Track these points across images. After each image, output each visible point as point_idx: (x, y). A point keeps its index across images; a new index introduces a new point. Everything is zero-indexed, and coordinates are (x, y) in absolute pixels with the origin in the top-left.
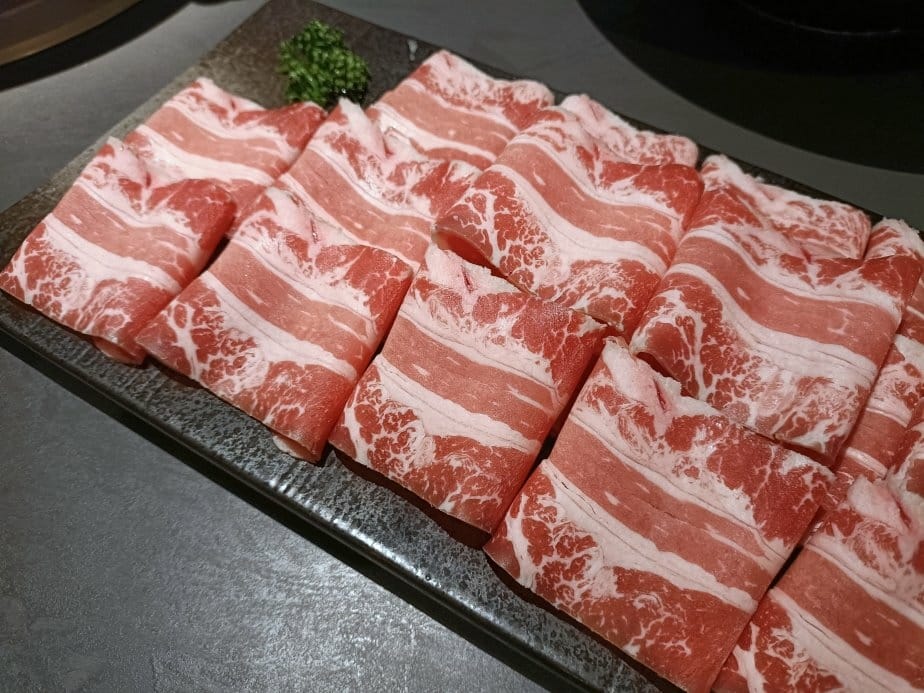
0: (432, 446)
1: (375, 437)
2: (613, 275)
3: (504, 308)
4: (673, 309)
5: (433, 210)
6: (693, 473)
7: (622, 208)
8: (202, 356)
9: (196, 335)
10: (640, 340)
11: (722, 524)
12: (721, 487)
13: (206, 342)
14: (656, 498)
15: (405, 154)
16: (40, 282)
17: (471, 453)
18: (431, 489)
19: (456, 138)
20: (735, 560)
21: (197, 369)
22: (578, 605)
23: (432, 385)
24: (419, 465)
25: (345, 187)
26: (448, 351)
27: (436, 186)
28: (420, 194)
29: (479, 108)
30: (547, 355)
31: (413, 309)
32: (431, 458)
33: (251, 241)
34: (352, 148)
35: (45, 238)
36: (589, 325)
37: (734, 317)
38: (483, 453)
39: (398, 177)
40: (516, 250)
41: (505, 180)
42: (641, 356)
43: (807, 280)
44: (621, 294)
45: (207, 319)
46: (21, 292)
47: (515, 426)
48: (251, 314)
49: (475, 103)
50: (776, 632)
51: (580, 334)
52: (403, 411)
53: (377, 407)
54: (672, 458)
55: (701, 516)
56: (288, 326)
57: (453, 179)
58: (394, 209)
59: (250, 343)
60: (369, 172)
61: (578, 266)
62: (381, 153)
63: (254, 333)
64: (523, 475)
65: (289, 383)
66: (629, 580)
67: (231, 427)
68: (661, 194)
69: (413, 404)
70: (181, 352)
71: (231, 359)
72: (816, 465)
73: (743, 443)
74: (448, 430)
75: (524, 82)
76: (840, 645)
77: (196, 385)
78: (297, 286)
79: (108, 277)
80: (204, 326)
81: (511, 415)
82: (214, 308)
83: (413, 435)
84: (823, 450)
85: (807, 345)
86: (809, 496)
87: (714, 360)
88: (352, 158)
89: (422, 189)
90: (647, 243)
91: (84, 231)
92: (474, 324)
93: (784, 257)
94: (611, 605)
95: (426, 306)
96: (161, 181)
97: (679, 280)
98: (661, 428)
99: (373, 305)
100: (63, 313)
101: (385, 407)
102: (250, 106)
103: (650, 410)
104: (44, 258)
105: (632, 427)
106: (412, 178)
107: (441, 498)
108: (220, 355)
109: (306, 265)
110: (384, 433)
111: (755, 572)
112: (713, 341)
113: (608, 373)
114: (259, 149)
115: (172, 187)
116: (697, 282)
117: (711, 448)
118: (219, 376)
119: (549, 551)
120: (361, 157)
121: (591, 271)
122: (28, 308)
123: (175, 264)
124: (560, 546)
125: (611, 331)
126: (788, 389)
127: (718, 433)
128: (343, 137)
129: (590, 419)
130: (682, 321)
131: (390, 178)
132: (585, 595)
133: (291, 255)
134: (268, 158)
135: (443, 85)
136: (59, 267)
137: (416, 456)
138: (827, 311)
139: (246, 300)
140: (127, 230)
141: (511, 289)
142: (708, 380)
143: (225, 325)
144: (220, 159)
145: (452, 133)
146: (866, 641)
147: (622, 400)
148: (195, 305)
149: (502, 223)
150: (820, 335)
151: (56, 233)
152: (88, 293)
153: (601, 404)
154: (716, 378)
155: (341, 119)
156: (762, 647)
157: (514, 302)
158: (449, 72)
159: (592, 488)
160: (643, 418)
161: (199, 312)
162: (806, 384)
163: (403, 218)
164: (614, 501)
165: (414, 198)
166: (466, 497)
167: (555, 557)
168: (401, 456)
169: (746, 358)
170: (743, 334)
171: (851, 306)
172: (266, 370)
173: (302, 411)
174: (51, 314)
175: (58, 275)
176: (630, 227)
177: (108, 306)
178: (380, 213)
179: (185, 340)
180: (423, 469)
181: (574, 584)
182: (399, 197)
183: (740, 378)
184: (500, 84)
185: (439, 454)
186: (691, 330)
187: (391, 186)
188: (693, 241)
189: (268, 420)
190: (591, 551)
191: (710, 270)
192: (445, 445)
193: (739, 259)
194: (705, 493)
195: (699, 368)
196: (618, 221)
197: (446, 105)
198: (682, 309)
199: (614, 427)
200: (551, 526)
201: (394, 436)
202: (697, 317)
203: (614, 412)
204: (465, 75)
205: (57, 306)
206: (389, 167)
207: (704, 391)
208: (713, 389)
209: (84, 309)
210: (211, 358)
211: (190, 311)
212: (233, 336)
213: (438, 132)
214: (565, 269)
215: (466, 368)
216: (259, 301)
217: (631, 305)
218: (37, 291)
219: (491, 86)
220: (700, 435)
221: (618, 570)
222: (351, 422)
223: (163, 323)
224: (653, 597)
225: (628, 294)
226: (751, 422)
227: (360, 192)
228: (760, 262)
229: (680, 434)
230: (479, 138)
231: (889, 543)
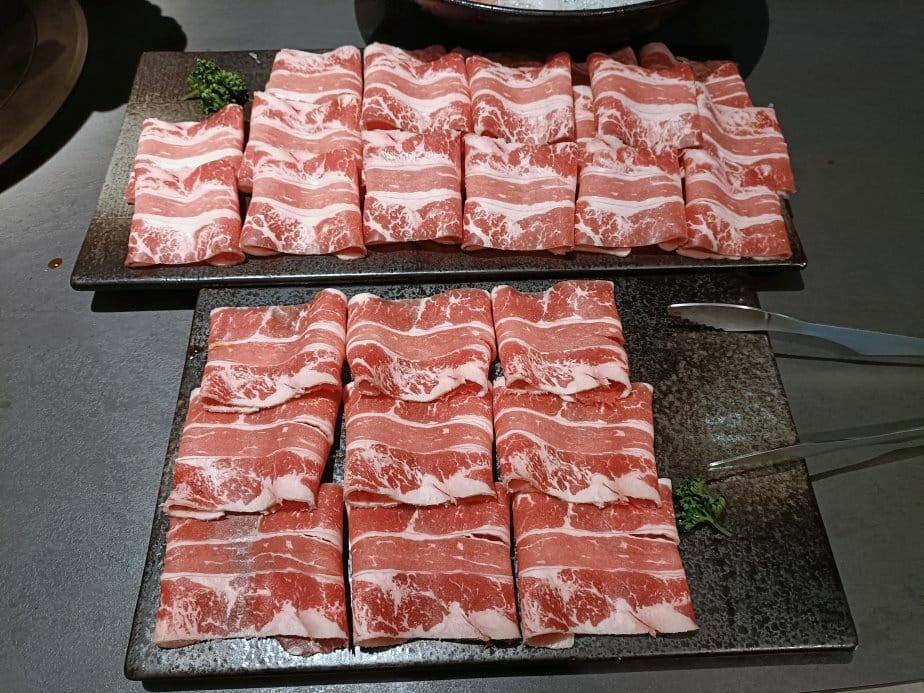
0: (418, 215)
1: (390, 226)
2: (450, 110)
3: (415, 142)
4: (485, 110)
5: (344, 124)
6: (527, 171)
7: (437, 83)
8: (279, 238)
9: (271, 228)
10: (480, 127)
11: (546, 182)
12: (540, 169)
13: (277, 229)
14: (518, 188)
15: (306, 108)
16: (158, 249)
17: (437, 208)
18: (428, 233)
19: (324, 90)
20: (558, 191)
21: (280, 246)
22: (511, 244)
23: (403, 189)
24: (416, 227)
25: (289, 135)
26: (402, 172)
27: (336, 111)
28: (330, 121)
29: (325, 70)
30: (445, 153)
31: (373, 163)
32: (420, 221)
33: (262, 174)
34: (273, 114)
35: (146, 225)
36: (455, 134)
37: (509, 105)
38: (442, 205)
39: (310, 120)
40: (404, 117)
42: (484, 134)
43: (528, 81)
44: (460, 116)
45: (272, 218)
46: (150, 258)
47: (449, 188)
48: (290, 207)
49: (321, 69)
50: (586, 210)
51: (453, 139)
52: (397, 207)
53: (384, 212)
54: (516, 170)
55: (539, 184)
56: (311, 206)
57: (344, 105)
58: (319, 136)
59: (297, 223)
60: (295, 124)
61: (433, 115)
62: (294, 112)
63: (296, 217)
64: (463, 207)
65: (332, 227)
66: (524, 223)
67: (314, 263)
68: (449, 69)
69: (400, 202)
70: (268, 239)
71: (292, 234)
72: (568, 143)
73: (539, 150)
74: (421, 204)
75: (341, 48)
76: (608, 200)
77: (283, 254)
78: (303, 186)
79: (199, 227)
80: (273, 222)
81: (445, 184)
82: (272, 211)
83: (406, 216)
84: (568, 135)
85: (542, 102)
86: (572, 156)
87: (511, 125)
88: (282, 119)
89: (329, 118)
90: (457, 91)
91: (165, 213)
92: (406, 154)
93: (514, 75)
94: (524, 237)
95: (380, 157)
96: (185, 175)
97: (480, 98)
98: (506, 160)
99: (348, 174)
100: (183, 258)
101: (387, 210)
102: (191, 124)
103: (498, 155)
104: (153, 235)
105: (495, 164)
106: (319, 118)
107: (435, 233)
108: (286, 234)
109: (301, 174)
110: (393, 222)
111: (568, 192)
112: (506, 118)
113: (474, 148)
114: (221, 139)
115: (197, 170)
116: (488, 95)
117: (528, 158)
118: (291, 245)
119: (490, 228)
120: (286, 118)
121: (440, 114)
122: (159, 266)
124: (493, 224)
125: (464, 133)
126: (544, 122)
127: (528, 152)
128: (271, 111)
129: (477, 170)
130: (492, 112)
131: (307, 123)
132: (511, 239)
133: (290, 171)
134: (230, 141)
135: (298, 67)
136: (165, 236)
137: (413, 227)
138: (542, 87)
139: (284, 201)
140: (187, 205)
141: (413, 135)
142: (512, 134)
143: (282, 218)
144: (201, 154)
145: (321, 88)
146: (616, 194)
147: (486, 155)
148: (263, 214)
149: (392, 108)
150: (546, 96)
151: (152, 221)
152: (192, 241)
153: (478, 161)
154: (515, 132)
155: (261, 102)
156: (584, 218)
157: (418, 138)
158: (293, 59)
159: (493, 195)
160: (497, 159)
161: (266, 216)
162: (549, 117)
163: (330, 136)
164: (504, 196)
165: (328, 124)
166: (445, 226)
167: (494, 229)
168: (406, 228)
169: (522, 120)
170: (514, 110)
171: (549, 81)
172: (313, 232)
173: (348, 232)
174: (176, 262)
175: (167, 241)
176: (446, 88)
177: (213, 237)
178: (312, 141)
179: (267, 233)
180: (420, 227)
181: (505, 237)
182: (319, 129)
183: (524, 129)
184: (327, 55)
185: (423, 217)
186: (496, 115)
187: (310, 126)
188: (475, 82)
189: (331, 249)
190: (505, 220)
191: (490, 88)
192: (423, 212)
193: (496, 81)
194: (535, 175)
195: (507, 131)
196: (438, 89)
197: (307, 76)
198: (488, 108)
199: (488, 167)
200: (486, 218)
201: (398, 221)
202: (496, 109)
203: (485, 162)
204: (305, 57)
205: (177, 256)
206: (303, 118)
207: (513, 139)
208: (516, 137)
209: (195, 249)
210: (283, 237)
211: (262, 217)
212: (288, 222)
213: (313, 91)
214: (428, 119)
215: (413, 175)
216: (291, 200)
217: (465, 119)
218: (160, 255)
219: (323, 59)
220: (521, 155)
221: (518, 222)
222: (373, 225)
223: (250, 230)
224: (537, 223)
225: (462, 114)
226: (537, 142)
227: (295, 135)
228: (506, 80)
229: (514, 159)
230: (337, 85)
231: (607, 156)
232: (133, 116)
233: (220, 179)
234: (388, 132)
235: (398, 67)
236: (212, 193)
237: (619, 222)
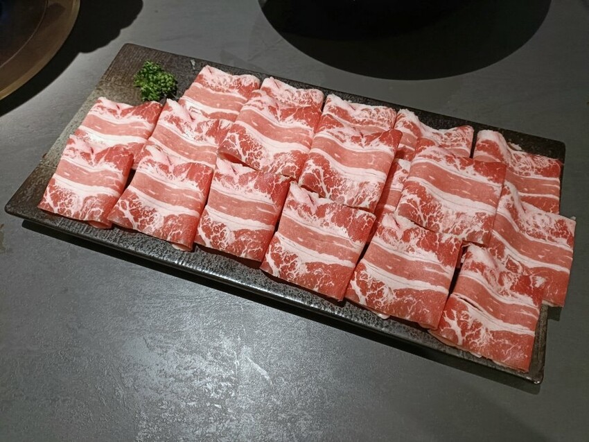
0: (233, 235)
1: (211, 236)
2: (289, 157)
3: (250, 178)
4: (311, 167)
5: (216, 142)
6: (327, 224)
7: (291, 129)
8: (136, 219)
9: (131, 212)
10: (301, 180)
11: (339, 240)
12: (337, 227)
13: (136, 214)
14: (316, 236)
15: (200, 118)
16: (59, 203)
17: (248, 234)
18: (236, 250)
19: (220, 107)
20: (344, 250)
21: (135, 226)
22: (295, 279)
23: (229, 212)
24: (230, 243)
25: (178, 138)
26: (232, 199)
27: (215, 131)
28: (209, 136)
29: (228, 91)
30: (269, 193)
31: (216, 185)
32: (234, 239)
33: (144, 170)
34: (176, 121)
35: (56, 184)
36: (283, 179)
37: (335, 165)
38: (252, 233)
39: (199, 130)
40: (251, 154)
41: (241, 127)
42: (303, 186)
43: (361, 145)
44: (293, 164)
45: (134, 204)
46: (51, 208)
47: (263, 221)
48: (152, 199)
49: (226, 89)
50: (362, 272)
51: (280, 182)
52: (220, 224)
53: (210, 225)
54: (319, 221)
55: (331, 238)
56: (168, 201)
57: (222, 128)
58: (200, 144)
59: (154, 210)
60: (186, 129)
61: (277, 156)
62: (190, 120)
63: (155, 206)
64: (269, 238)
65: (174, 223)
66: (311, 266)
67: (154, 245)
68: (304, 121)
69: (223, 221)
70: (127, 220)
71: (148, 218)
72: (367, 213)
73: (342, 211)
74: (238, 228)
75: (245, 75)
76: (382, 271)
77: (136, 232)
78: (168, 185)
79: (88, 196)
80: (134, 207)
81: (260, 218)
82: (137, 200)
83: (225, 232)
84: (368, 207)
85: (361, 171)
86: (366, 224)
87: (329, 183)
88: (178, 125)
89: (210, 133)
90: (300, 142)
91: (72, 178)
92: (240, 186)
93: (353, 137)
94: (306, 276)
95: (220, 183)
96: (98, 150)
97: (313, 155)
98: (313, 211)
99: (200, 186)
100: (72, 214)
101: (213, 224)
102: (126, 106)
103: (309, 206)
104: (58, 193)
105: (303, 213)
106: (205, 129)
107: (240, 253)
108: (143, 218)
109: (169, 175)
110: (214, 234)
111: (352, 254)
112: (328, 176)
113: (292, 195)
114: (136, 127)
115: (104, 152)
116: (319, 155)
117: (332, 215)
118: (145, 226)
119: (282, 262)
120: (182, 124)
121: (281, 157)
122: (57, 215)
123: (115, 185)
124: (285, 260)
125: (292, 179)
126: (356, 188)
127: (333, 208)
128: (172, 116)
129: (289, 213)
130: (315, 171)
131: (195, 131)
132: (297, 275)
133: (162, 172)
134: (141, 131)
135: (210, 83)
136: (66, 195)
137: (228, 240)
138: (367, 155)
139: (148, 193)
140: (90, 174)
141: (251, 170)
142: (328, 190)
143: (143, 206)
144: (120, 134)
145: (218, 105)
146: (390, 268)
147: (298, 204)
148: (129, 200)
149: (243, 145)
150: (366, 167)
151: (60, 181)
152: (81, 204)
153: (291, 207)
154: (331, 189)
155: (169, 108)
156: (358, 278)
157: (253, 175)
158: (212, 76)
159: (293, 237)
160: (306, 209)
161: (131, 202)
162: (361, 185)
163: (205, 147)
164: (301, 240)
165: (207, 138)
166: (249, 251)
167: (284, 264)
168: (223, 241)
169: (341, 180)
170: (339, 171)
171: (375, 153)
172: (163, 220)
173: (181, 232)
174: (67, 215)
175: (66, 199)
176: (295, 137)
177: (92, 207)
178: (195, 146)
179: (128, 214)
180: (232, 244)
181: (293, 272)
182: (201, 138)
183: (340, 187)
184: (235, 77)
185: (236, 237)
186: (318, 173)
187: (197, 134)
188: (317, 139)
189: (169, 239)
190: (296, 259)
191: (323, 149)
192: (238, 234)
193: (335, 143)
194: (332, 231)
195: (324, 187)
196: (289, 135)
197: (214, 92)
198: (314, 167)
199: (297, 214)
200: (281, 254)
201: (219, 234)
202: (320, 168)
203: (296, 209)
204: (219, 76)
205: (69, 212)
206: (194, 126)
207: (328, 195)
208: (331, 193)
209: (81, 210)
210: (140, 220)
211: (127, 203)
212: (147, 209)
213: (212, 105)
214: (271, 158)
215: (240, 204)
216: (154, 193)
217: (297, 168)
218: (59, 207)
219: (231, 79)
220: (328, 211)
221: (307, 264)
222: (201, 232)
223: (117, 209)
224: (320, 270)
225: (296, 164)
226: (345, 203)
227: (185, 139)
228: (343, 141)
229: (321, 212)
230: (230, 105)
231: (393, 234)
232: (98, 91)
233: (115, 163)
234: (233, 164)
235: (266, 108)
236: (106, 172)
237: (386, 291)
